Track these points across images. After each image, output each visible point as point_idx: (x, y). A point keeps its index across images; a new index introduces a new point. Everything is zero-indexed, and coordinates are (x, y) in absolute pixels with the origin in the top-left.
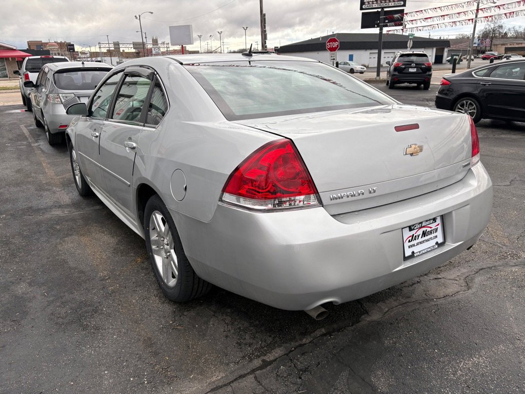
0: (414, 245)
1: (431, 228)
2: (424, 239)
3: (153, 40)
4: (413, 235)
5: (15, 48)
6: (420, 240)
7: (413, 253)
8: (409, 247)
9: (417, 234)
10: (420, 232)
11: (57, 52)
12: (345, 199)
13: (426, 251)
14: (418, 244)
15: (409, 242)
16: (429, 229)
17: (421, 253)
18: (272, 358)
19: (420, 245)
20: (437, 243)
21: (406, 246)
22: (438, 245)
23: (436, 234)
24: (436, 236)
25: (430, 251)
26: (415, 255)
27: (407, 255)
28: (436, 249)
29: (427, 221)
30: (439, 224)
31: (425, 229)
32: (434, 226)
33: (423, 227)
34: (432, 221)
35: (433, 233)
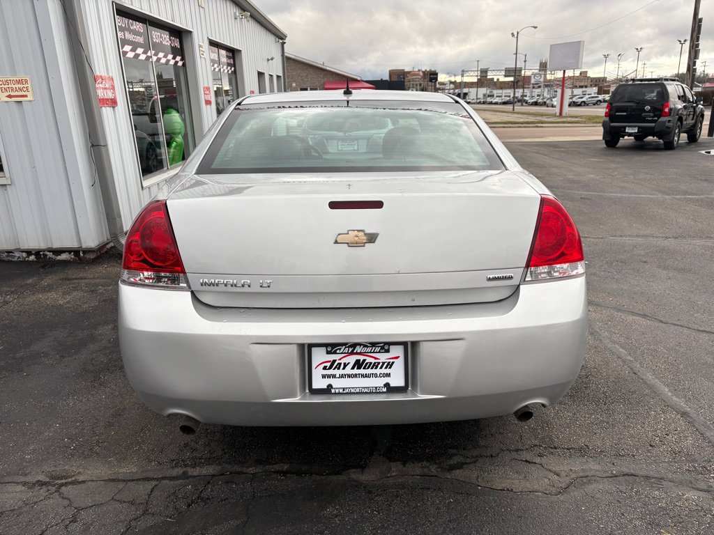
0: (334, 376)
1: (376, 358)
2: (356, 371)
3: (541, 64)
4: (334, 361)
5: (359, 79)
6: (348, 370)
7: (330, 386)
8: (324, 376)
9: (343, 361)
10: (352, 360)
11: (418, 83)
12: (221, 288)
13: (358, 390)
14: (342, 376)
16: (369, 360)
17: (346, 391)
18: (195, 474)
19: (347, 379)
20: (387, 385)
21: (317, 373)
22: (390, 389)
23: (387, 371)
24: (388, 375)
25: (366, 393)
26: (333, 391)
27: (315, 386)
28: (383, 393)
29: (365, 346)
30: (397, 358)
31: (361, 358)
32: (383, 357)
33: (357, 353)
34: (378, 349)
35: (381, 368)
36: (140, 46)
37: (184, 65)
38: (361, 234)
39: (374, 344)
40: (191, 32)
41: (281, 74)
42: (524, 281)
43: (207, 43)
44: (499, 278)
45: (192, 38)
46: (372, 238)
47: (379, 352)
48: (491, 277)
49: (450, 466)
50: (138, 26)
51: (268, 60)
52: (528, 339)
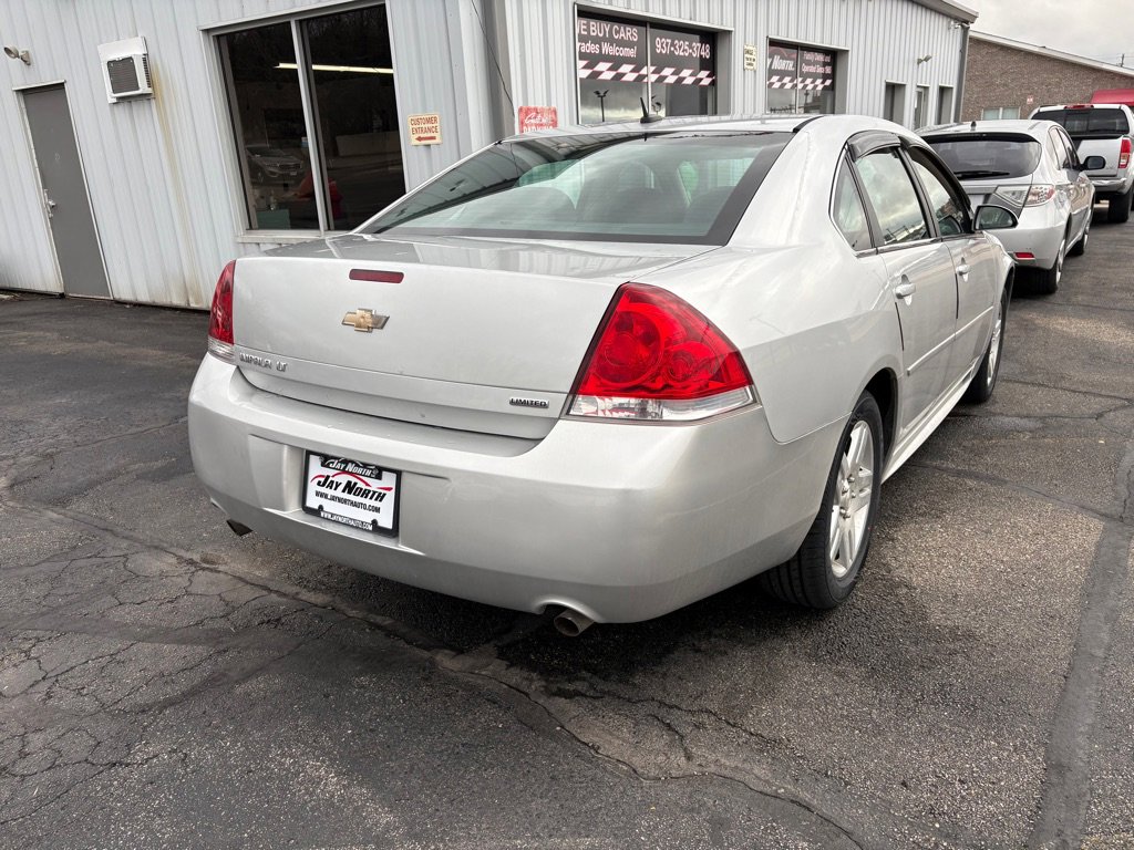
0: (326, 496)
1: (367, 485)
2: (346, 496)
4: (328, 477)
6: (339, 493)
7: (321, 507)
8: (317, 494)
9: (336, 479)
10: (343, 479)
12: (253, 365)
13: (346, 521)
14: (333, 498)
15: (319, 483)
16: (360, 485)
17: (334, 518)
19: (336, 503)
20: (375, 522)
21: (312, 487)
22: (377, 529)
23: (377, 504)
24: (377, 510)
25: (352, 526)
26: (322, 514)
27: (309, 504)
28: (368, 531)
29: (357, 465)
30: (389, 489)
31: (353, 480)
32: (375, 485)
33: (348, 473)
34: (369, 473)
35: (371, 498)
36: (627, 60)
37: (713, 83)
38: (368, 315)
39: (365, 466)
40: (730, 32)
41: (952, 83)
42: (568, 413)
43: (763, 44)
44: (524, 404)
45: (730, 41)
46: (380, 323)
47: (370, 477)
48: (515, 399)
49: (559, 689)
50: (630, 33)
51: (920, 61)
52: (535, 501)
